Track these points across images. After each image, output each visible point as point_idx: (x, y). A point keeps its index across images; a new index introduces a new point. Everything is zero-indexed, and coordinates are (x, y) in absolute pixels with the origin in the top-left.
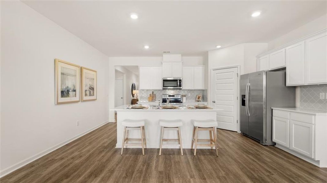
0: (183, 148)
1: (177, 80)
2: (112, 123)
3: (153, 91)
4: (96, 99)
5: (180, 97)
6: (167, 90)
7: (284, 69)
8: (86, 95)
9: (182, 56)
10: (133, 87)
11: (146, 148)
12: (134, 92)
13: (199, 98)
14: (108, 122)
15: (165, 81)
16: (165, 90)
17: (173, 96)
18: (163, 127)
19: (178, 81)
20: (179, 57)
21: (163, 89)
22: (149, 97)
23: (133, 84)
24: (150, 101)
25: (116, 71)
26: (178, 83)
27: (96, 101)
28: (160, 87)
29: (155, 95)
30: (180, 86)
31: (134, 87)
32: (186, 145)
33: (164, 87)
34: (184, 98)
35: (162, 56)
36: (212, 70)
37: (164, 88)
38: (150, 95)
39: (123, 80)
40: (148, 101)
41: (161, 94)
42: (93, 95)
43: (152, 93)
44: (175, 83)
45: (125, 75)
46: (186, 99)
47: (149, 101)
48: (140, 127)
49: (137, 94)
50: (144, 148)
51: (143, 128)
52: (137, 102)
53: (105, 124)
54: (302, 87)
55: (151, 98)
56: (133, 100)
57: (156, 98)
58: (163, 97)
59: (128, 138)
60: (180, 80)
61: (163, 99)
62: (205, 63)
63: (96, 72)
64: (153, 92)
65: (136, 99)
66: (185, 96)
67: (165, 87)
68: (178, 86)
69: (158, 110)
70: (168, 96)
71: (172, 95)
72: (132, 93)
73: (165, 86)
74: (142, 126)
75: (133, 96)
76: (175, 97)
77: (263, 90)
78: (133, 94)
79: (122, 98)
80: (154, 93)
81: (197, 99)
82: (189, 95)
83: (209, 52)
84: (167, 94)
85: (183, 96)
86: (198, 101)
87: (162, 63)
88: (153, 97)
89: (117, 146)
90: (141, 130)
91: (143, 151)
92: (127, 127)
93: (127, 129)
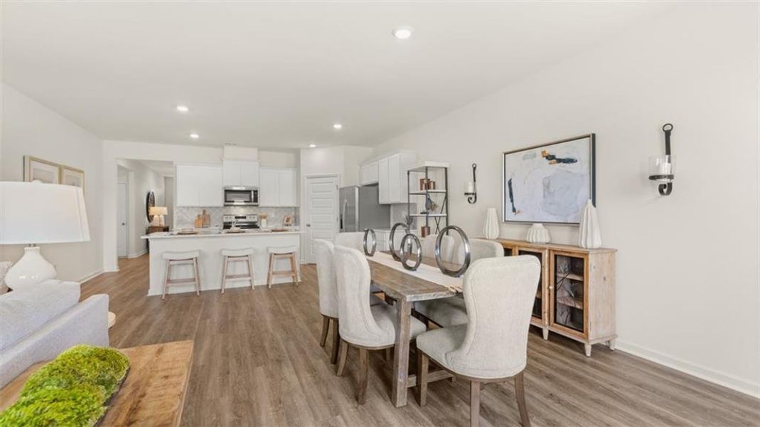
0: (256, 285)
1: (249, 191)
2: (114, 272)
3: (204, 209)
5: (256, 220)
6: (232, 207)
7: (376, 185)
9: (259, 150)
10: (149, 200)
11: (201, 290)
12: (153, 210)
13: (288, 220)
14: (102, 272)
15: (227, 191)
16: (228, 207)
17: (245, 218)
19: (252, 192)
20: (253, 152)
21: (225, 205)
22: (196, 220)
23: (149, 194)
24: (199, 227)
25: (120, 168)
26: (253, 197)
28: (220, 202)
29: (209, 216)
30: (256, 200)
31: (151, 200)
32: (260, 281)
33: (226, 201)
34: (264, 221)
35: (223, 148)
36: (305, 178)
37: (227, 204)
38: (199, 216)
39: (128, 184)
40: (194, 228)
41: (221, 214)
43: (202, 213)
44: (248, 195)
45: (132, 175)
46: (267, 223)
47: (196, 228)
48: (192, 259)
49: (159, 217)
51: (197, 260)
53: (96, 276)
54: (395, 205)
55: (201, 221)
56: (149, 227)
57: (210, 223)
58: (225, 220)
59: (171, 278)
60: (256, 192)
61: (225, 223)
62: (297, 166)
63: (82, 172)
64: (204, 211)
65: (158, 225)
66: (265, 217)
67: (228, 202)
68: (253, 200)
70: (234, 217)
71: (241, 215)
72: (148, 213)
73: (228, 200)
74: (195, 258)
75: (150, 218)
76: (248, 219)
77: (354, 208)
78: (150, 214)
79: (123, 224)
80: (207, 213)
81: (285, 222)
82: (273, 215)
83: (302, 151)
84: (233, 214)
85: (262, 217)
86: (287, 225)
87: (222, 160)
88: (204, 220)
89: (151, 293)
90: (193, 264)
91: (198, 294)
92: (171, 260)
93: (171, 263)
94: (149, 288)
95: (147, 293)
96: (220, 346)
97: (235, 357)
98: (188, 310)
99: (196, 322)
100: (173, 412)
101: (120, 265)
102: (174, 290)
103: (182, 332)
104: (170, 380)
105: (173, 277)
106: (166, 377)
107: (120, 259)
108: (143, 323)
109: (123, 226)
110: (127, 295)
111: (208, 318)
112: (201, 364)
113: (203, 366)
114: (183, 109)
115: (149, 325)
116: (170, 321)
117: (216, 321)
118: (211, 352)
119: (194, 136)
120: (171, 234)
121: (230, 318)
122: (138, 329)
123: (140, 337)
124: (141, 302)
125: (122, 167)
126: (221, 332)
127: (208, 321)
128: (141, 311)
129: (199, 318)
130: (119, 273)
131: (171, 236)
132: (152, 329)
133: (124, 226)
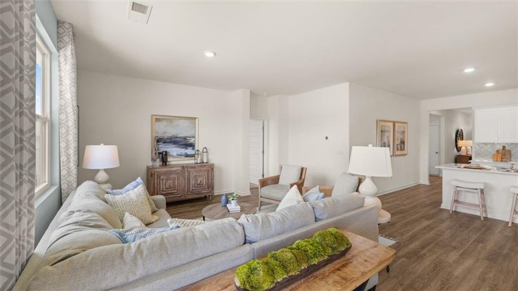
2: (425, 185)
3: (503, 145)
4: (406, 154)
8: (398, 149)
10: (458, 135)
11: (486, 216)
12: (461, 143)
14: (419, 183)
18: (516, 195)
22: (494, 154)
23: (458, 131)
24: (497, 161)
25: (431, 115)
27: (406, 156)
31: (460, 135)
38: (497, 151)
39: (439, 126)
40: (492, 161)
42: (404, 150)
43: (502, 148)
45: (443, 119)
47: (494, 161)
48: (477, 189)
49: (466, 147)
50: (484, 216)
51: (482, 191)
52: (470, 161)
53: (415, 185)
56: (457, 156)
57: (511, 157)
59: (459, 200)
63: (406, 123)
65: (465, 154)
69: (508, 173)
72: (456, 145)
74: (480, 189)
75: (459, 149)
78: (459, 146)
79: (437, 153)
89: (443, 206)
90: (478, 193)
91: (482, 220)
92: (457, 187)
93: (458, 189)
94: (441, 203)
95: (440, 206)
96: (481, 270)
97: (490, 287)
98: (467, 229)
99: (469, 241)
100: (353, 277)
101: (430, 180)
102: (462, 209)
103: (453, 244)
104: (366, 263)
105: (461, 199)
106: (366, 261)
107: (430, 176)
108: (428, 226)
109: (436, 154)
110: (427, 203)
111: (482, 242)
112: (456, 275)
113: (457, 277)
114: (469, 70)
115: (432, 229)
116: (448, 232)
117: (488, 248)
118: (469, 271)
119: (489, 85)
120: (459, 167)
121: (505, 251)
122: (425, 228)
123: (423, 234)
124: (434, 211)
125: (434, 115)
126: (488, 259)
127: (481, 245)
128: (430, 217)
129: (473, 240)
130: (429, 186)
131: (459, 169)
132: (433, 232)
133: (438, 154)
